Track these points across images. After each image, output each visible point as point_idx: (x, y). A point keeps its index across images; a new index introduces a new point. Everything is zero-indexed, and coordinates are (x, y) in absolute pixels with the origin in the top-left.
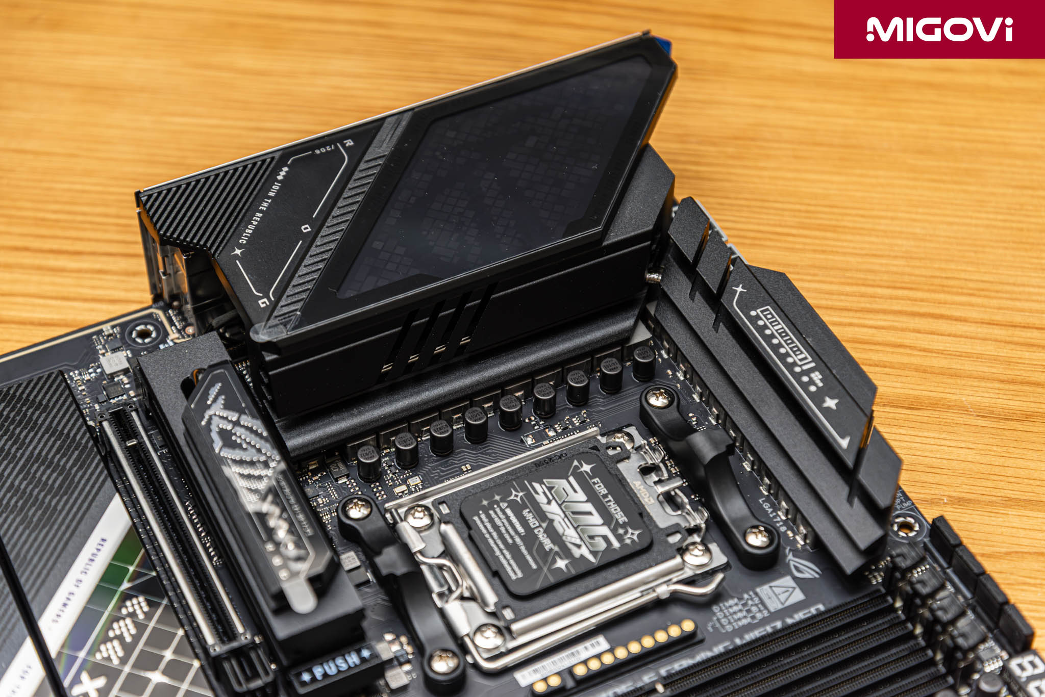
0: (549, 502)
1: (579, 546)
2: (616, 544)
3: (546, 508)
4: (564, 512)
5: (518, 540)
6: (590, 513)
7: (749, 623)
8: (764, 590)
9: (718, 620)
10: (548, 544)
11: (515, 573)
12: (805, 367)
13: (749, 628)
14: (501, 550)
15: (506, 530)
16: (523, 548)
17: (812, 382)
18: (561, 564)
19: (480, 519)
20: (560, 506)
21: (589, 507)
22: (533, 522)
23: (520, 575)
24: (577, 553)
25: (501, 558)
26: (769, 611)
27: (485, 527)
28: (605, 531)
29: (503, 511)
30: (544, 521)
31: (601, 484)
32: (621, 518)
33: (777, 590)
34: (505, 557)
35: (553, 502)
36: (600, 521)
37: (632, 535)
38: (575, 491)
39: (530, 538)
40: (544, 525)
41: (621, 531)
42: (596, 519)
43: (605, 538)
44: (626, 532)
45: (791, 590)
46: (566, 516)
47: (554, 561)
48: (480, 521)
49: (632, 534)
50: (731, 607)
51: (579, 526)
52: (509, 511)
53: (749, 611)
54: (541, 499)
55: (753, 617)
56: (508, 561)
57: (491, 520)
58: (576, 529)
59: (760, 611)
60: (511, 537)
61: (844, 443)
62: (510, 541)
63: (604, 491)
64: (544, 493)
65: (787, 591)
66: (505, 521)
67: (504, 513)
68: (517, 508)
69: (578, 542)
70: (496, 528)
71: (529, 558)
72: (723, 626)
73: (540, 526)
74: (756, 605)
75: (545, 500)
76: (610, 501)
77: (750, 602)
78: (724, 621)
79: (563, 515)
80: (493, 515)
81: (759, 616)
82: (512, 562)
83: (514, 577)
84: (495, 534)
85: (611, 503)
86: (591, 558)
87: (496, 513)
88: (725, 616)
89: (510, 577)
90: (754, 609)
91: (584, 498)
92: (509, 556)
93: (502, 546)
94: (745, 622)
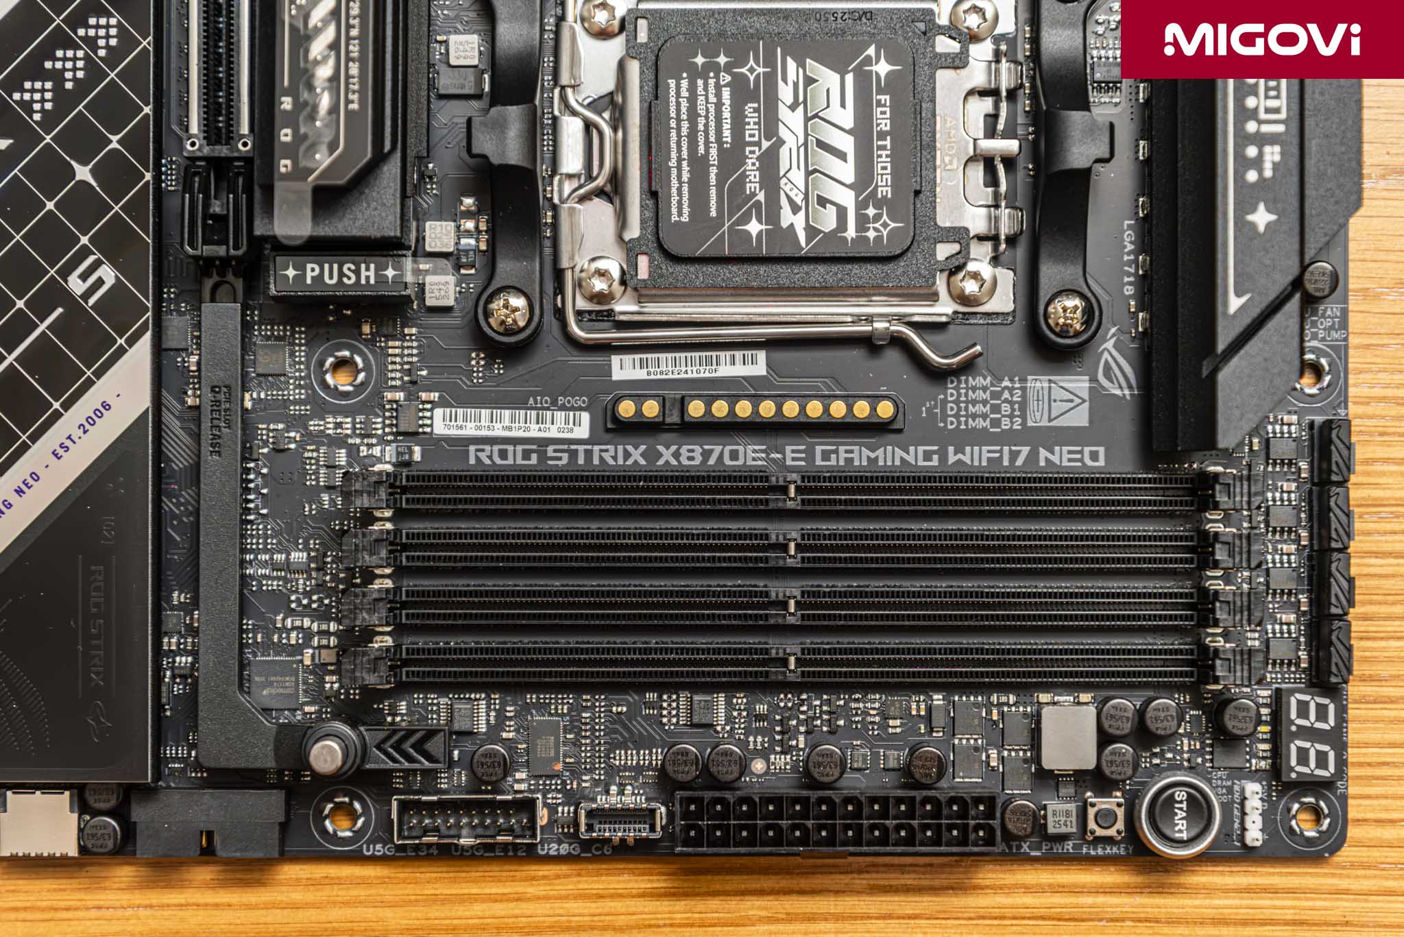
0: (793, 107)
1: (795, 209)
2: (851, 233)
3: (784, 112)
4: (806, 135)
5: (714, 152)
6: (842, 156)
7: (985, 429)
8: (1038, 383)
9: (945, 402)
10: (753, 183)
11: (680, 214)
12: (1265, 128)
13: (981, 438)
14: (680, 160)
15: (706, 126)
16: (713, 171)
17: (1258, 163)
18: (754, 227)
19: (678, 87)
20: (807, 119)
21: (846, 144)
22: (752, 131)
23: (685, 218)
24: (787, 217)
25: (674, 172)
26: (1024, 423)
27: (678, 104)
28: (847, 199)
29: (718, 87)
30: (768, 139)
31: (888, 110)
32: (884, 186)
33: (1058, 393)
34: (679, 176)
35: (801, 108)
36: (850, 178)
37: (882, 229)
38: (843, 105)
39: (732, 158)
40: (766, 144)
41: (871, 211)
42: (846, 171)
43: (842, 212)
44: (877, 218)
45: (1078, 401)
46: (806, 144)
47: (746, 219)
48: (677, 90)
49: (885, 225)
50: (974, 389)
51: (816, 171)
52: (726, 93)
53: (996, 409)
54: (785, 93)
55: (996, 423)
56: (680, 182)
57: (692, 100)
58: (808, 173)
59: (1011, 416)
60: (707, 143)
61: (1235, 303)
62: (701, 150)
63: (885, 125)
64: (796, 85)
65: (1072, 401)
66: (712, 109)
67: (718, 95)
68: (742, 92)
69: (799, 199)
70: (693, 115)
71: (713, 192)
72: (945, 416)
73: (758, 144)
74: (1011, 403)
75: (789, 99)
76: (884, 148)
77: (1006, 395)
78: (951, 409)
79: (801, 141)
80: (700, 90)
81: (1006, 424)
82: (685, 188)
83: (675, 218)
84: (685, 125)
85: (884, 153)
86: (802, 237)
87: (706, 89)
88: (957, 402)
89: (670, 214)
90: (1006, 408)
91: (849, 123)
92: (686, 176)
93: (685, 154)
94: (981, 423)
